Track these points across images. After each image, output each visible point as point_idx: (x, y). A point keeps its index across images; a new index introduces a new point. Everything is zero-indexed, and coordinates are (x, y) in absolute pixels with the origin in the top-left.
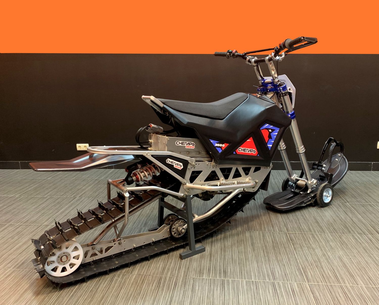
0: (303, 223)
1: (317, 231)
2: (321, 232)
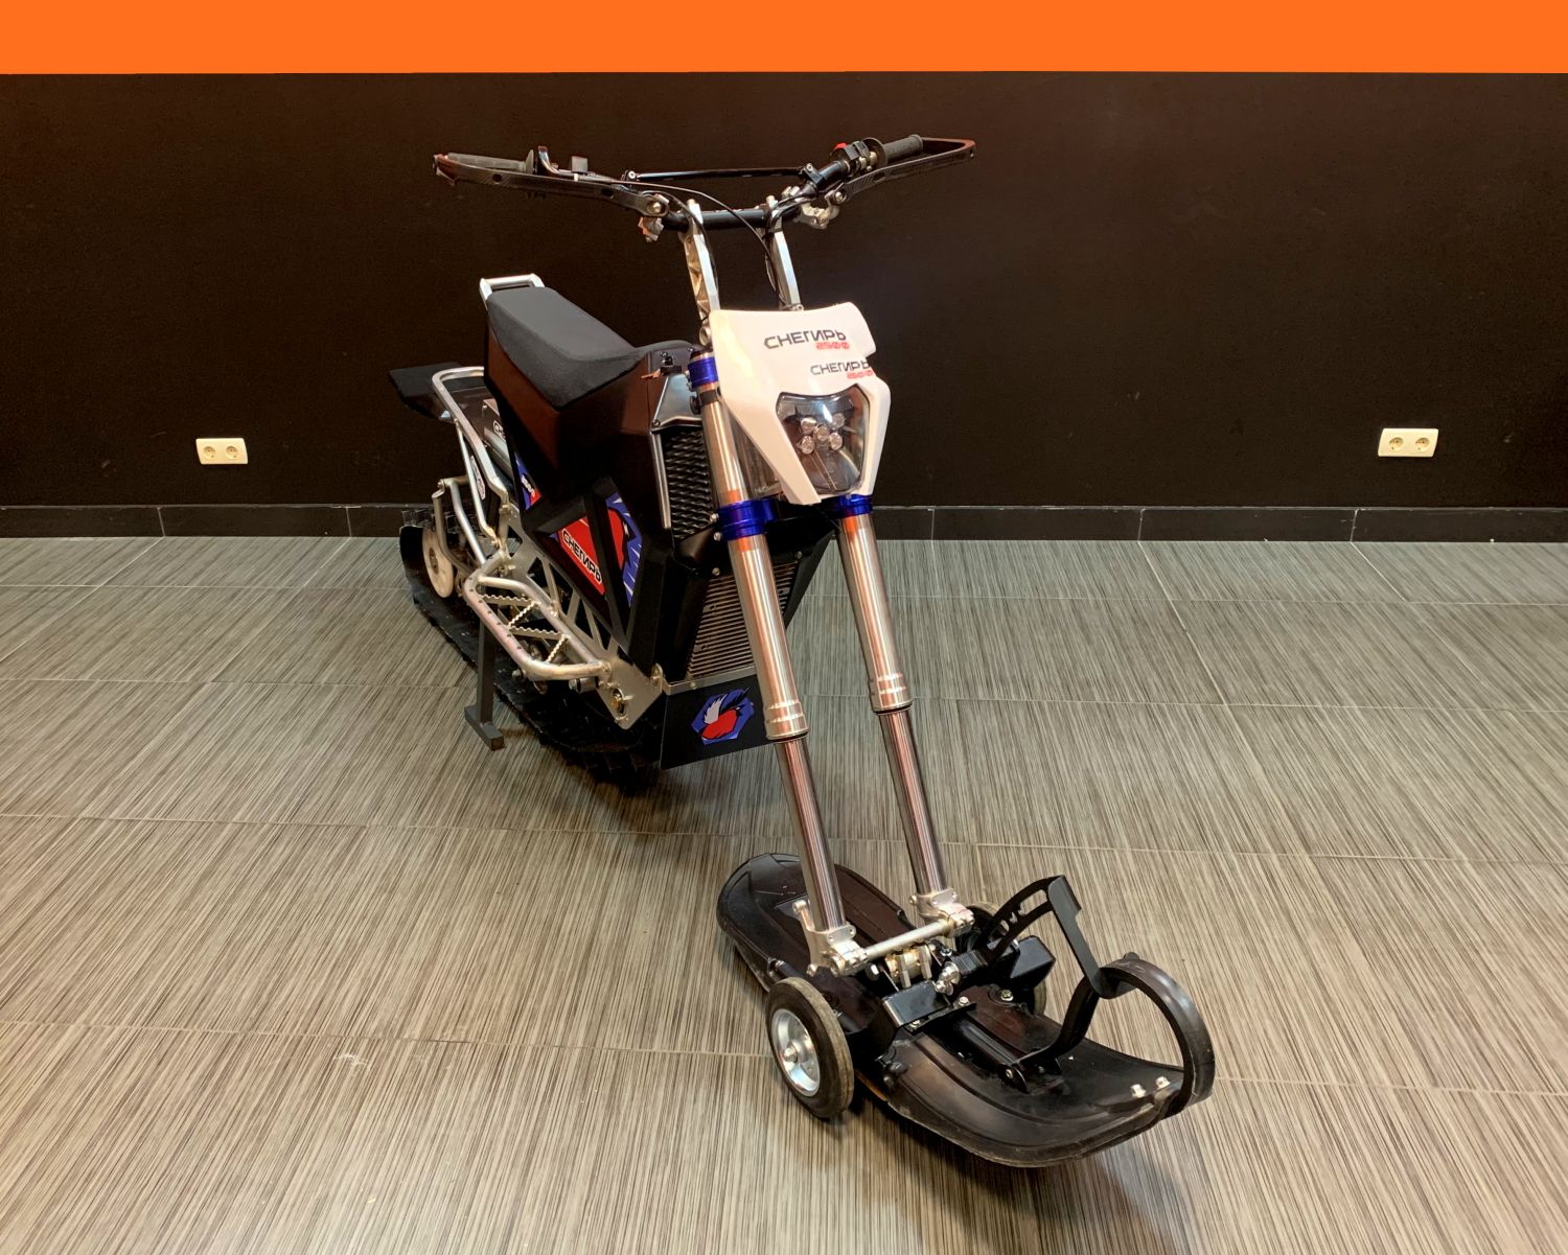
0: (1043, 802)
1: (1089, 837)
2: (1099, 845)
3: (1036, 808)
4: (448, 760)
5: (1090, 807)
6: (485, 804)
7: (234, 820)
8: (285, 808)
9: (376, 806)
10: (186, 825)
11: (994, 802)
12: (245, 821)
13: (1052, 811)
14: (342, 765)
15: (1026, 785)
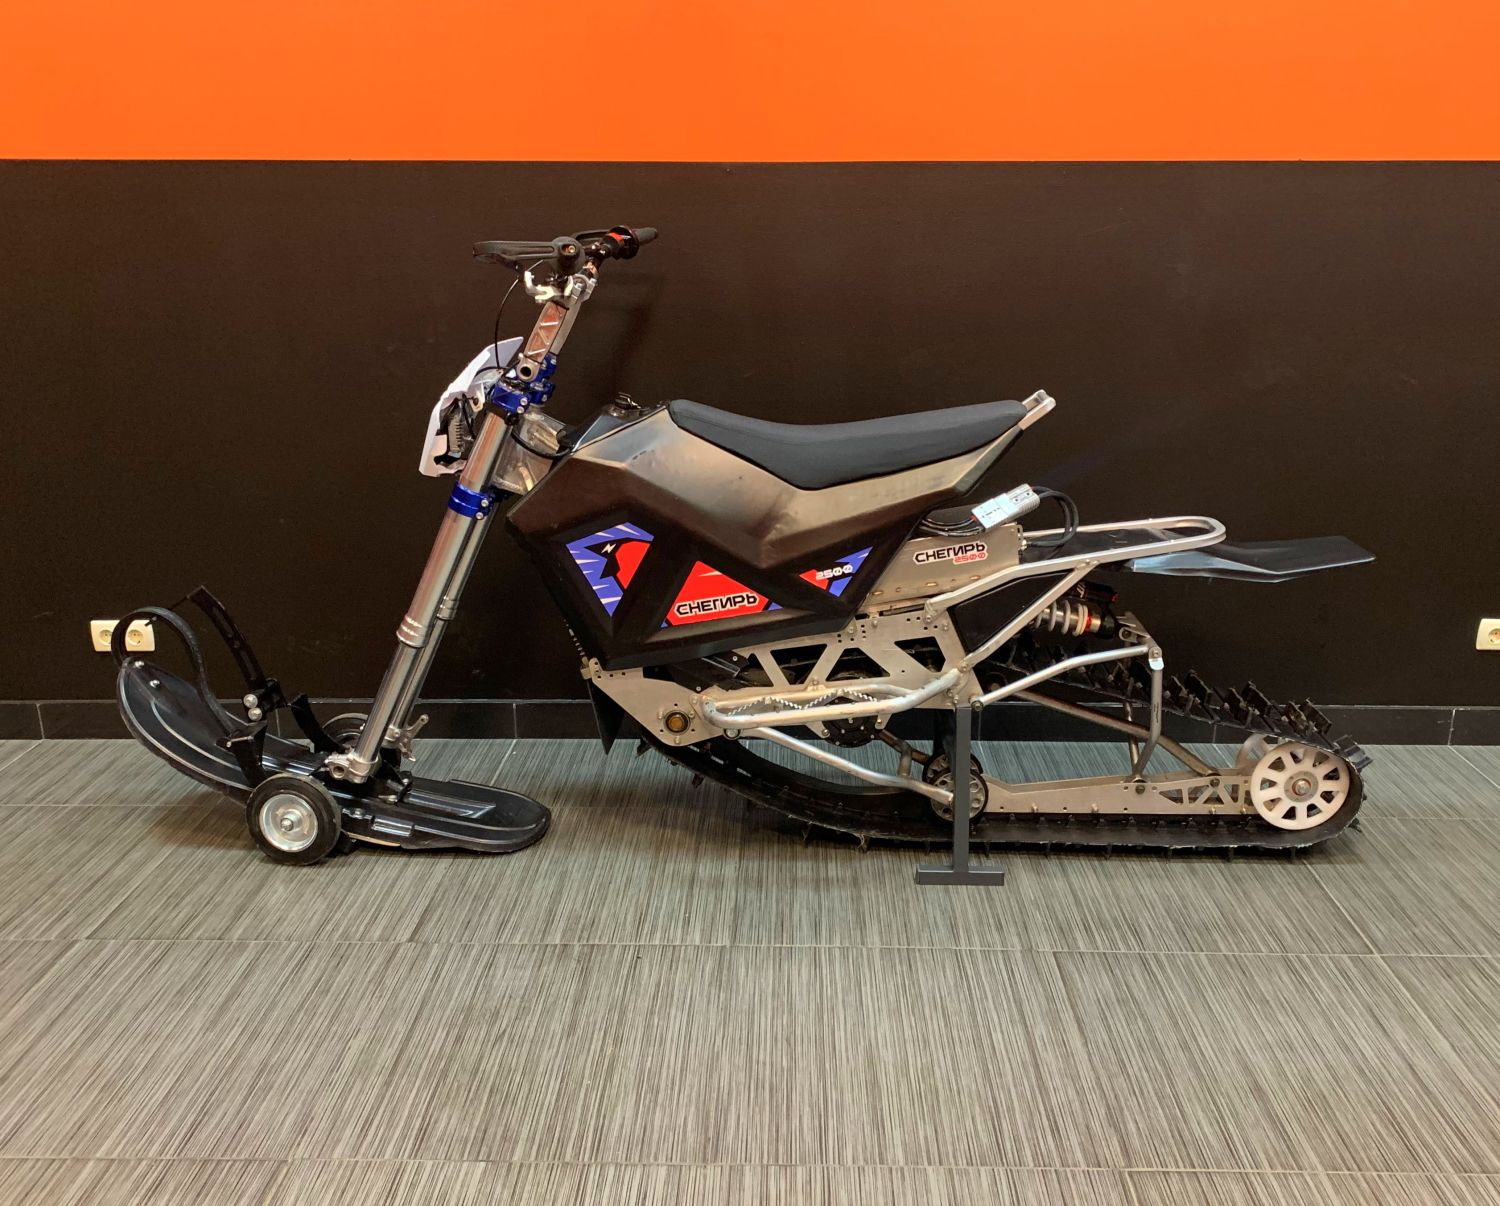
3: (1188, 1111)
4: (402, 1051)
5: (1255, 1106)
6: (454, 1121)
7: (98, 1155)
8: (172, 1134)
9: (302, 1128)
10: (29, 1164)
11: (1133, 1102)
12: (114, 1156)
13: (1210, 1115)
14: (256, 1061)
15: (1168, 1076)
